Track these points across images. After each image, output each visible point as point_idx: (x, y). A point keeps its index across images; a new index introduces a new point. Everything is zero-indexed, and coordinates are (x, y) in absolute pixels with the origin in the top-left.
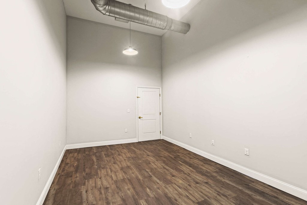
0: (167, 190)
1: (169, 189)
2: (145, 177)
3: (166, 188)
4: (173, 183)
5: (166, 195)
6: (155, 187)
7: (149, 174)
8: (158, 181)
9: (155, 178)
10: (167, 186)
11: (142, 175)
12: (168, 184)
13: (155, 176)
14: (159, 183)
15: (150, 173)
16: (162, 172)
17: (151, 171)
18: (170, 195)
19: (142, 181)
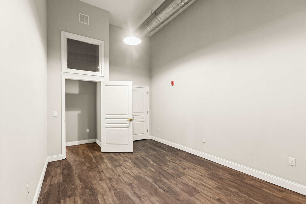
0: (139, 171)
1: (137, 172)
2: (160, 180)
3: (140, 173)
4: (134, 177)
5: (140, 168)
6: (148, 173)
7: (158, 185)
8: (146, 178)
9: (151, 180)
10: (139, 174)
11: (164, 183)
12: (138, 176)
13: (150, 182)
14: (145, 176)
15: (156, 186)
16: (142, 189)
17: (156, 189)
18: (137, 169)
19: (161, 176)
